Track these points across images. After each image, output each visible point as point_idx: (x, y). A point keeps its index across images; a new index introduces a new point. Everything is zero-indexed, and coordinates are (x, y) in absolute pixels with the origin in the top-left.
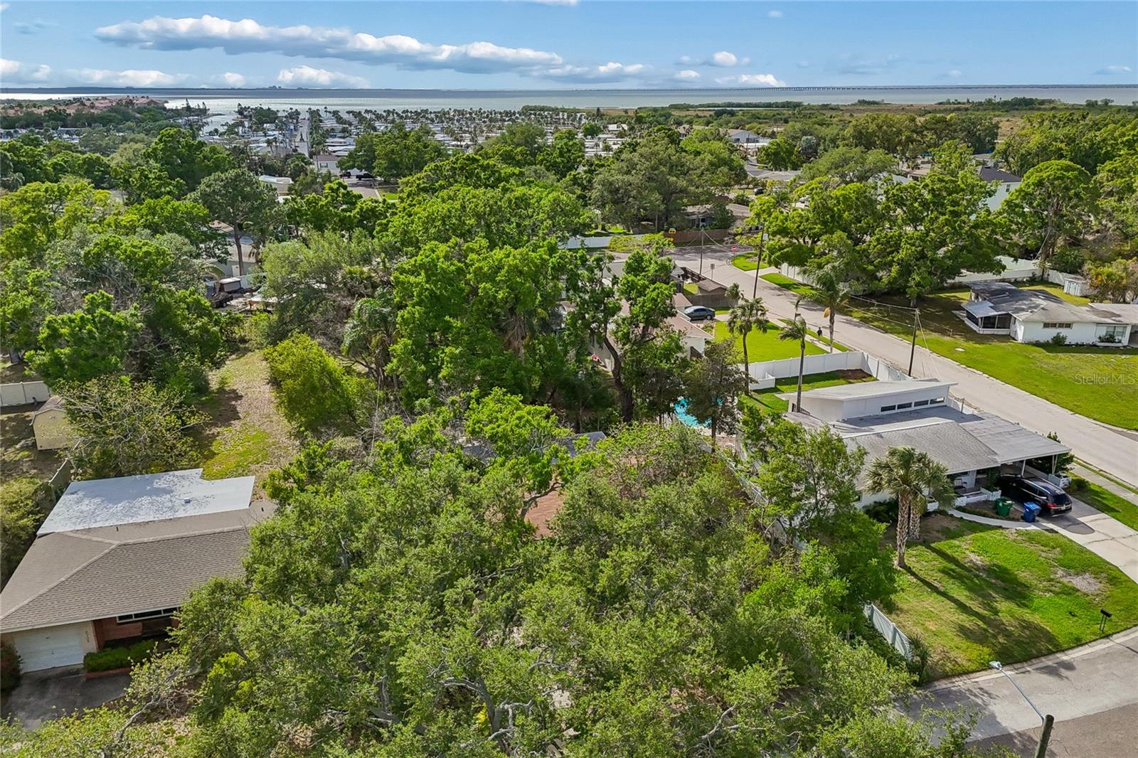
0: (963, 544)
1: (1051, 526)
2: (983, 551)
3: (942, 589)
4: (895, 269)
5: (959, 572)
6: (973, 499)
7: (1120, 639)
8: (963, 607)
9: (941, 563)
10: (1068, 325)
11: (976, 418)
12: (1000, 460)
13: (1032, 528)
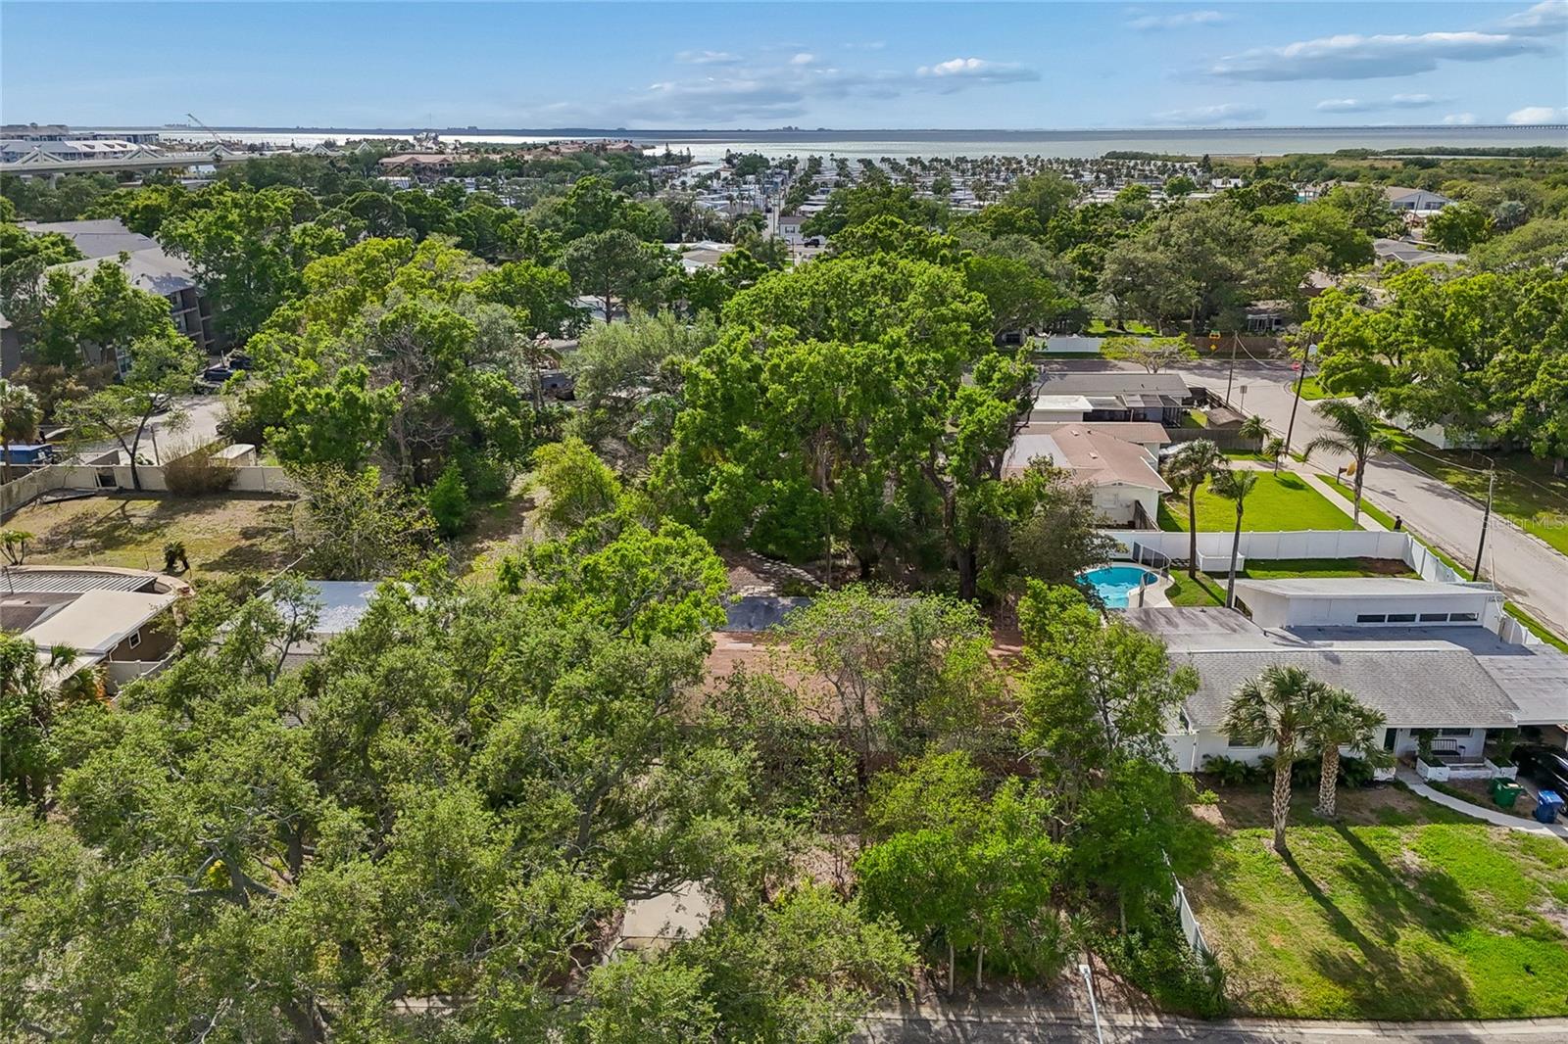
0: (1404, 838)
3: (1327, 894)
4: (1518, 411)
6: (1462, 773)
8: (1341, 926)
11: (1525, 651)
12: (1517, 719)
13: (1544, 831)
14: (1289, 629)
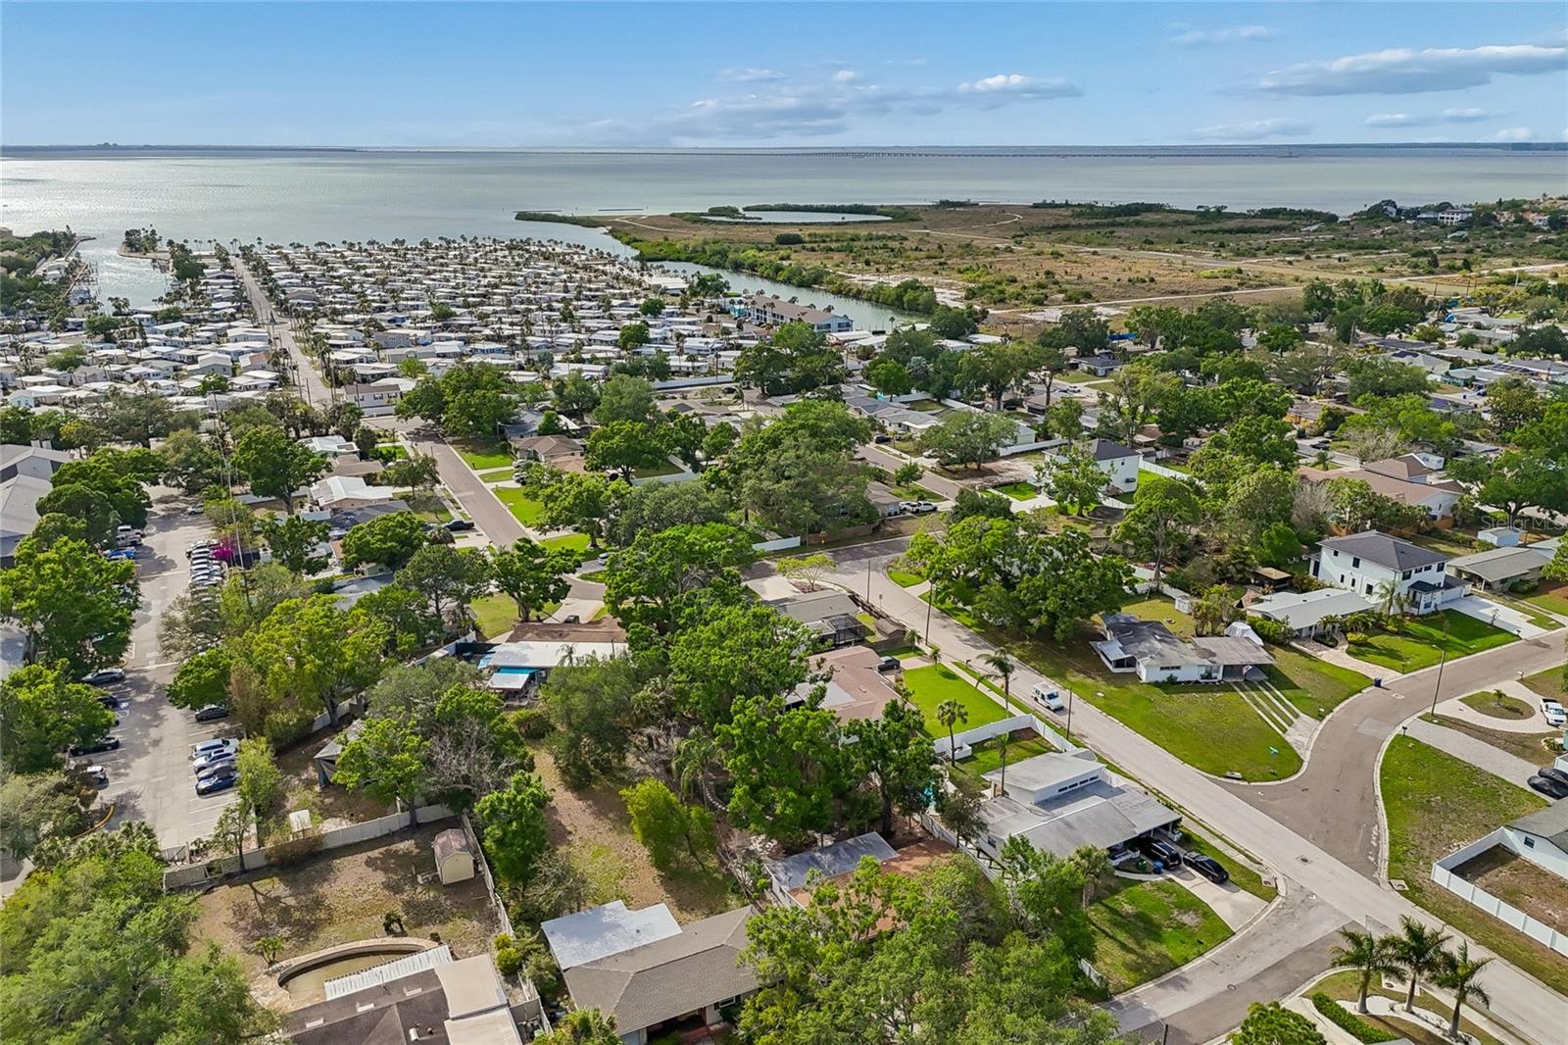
0: (1120, 898)
1: (1170, 876)
2: (1131, 902)
3: (1111, 934)
5: (1120, 920)
6: (1123, 859)
7: (1208, 955)
8: (1123, 946)
9: (1107, 915)
10: (1178, 668)
11: (1120, 791)
12: (1138, 832)
13: (1160, 879)
14: (1036, 804)
